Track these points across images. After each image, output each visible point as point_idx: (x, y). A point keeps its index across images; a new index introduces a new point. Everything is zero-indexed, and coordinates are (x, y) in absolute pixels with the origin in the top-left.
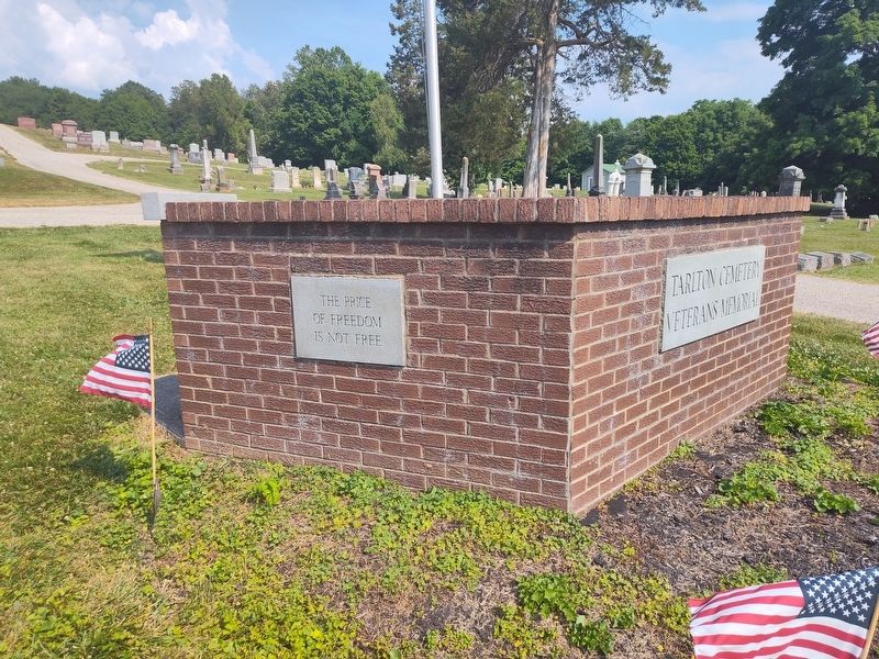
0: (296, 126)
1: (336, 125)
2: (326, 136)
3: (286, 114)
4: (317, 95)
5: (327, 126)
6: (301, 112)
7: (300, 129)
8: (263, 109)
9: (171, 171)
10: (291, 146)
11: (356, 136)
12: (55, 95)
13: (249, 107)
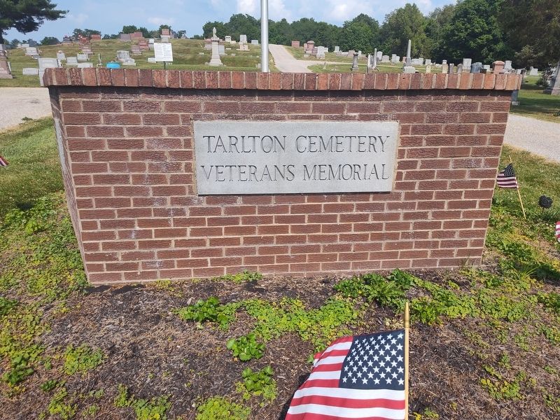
0: (457, 35)
1: (489, 32)
2: (480, 41)
3: (452, 28)
4: (478, 10)
5: (481, 34)
6: (463, 24)
7: (461, 37)
8: (439, 25)
9: (352, 69)
10: (451, 50)
11: (504, 39)
12: (320, 27)
13: (430, 24)
